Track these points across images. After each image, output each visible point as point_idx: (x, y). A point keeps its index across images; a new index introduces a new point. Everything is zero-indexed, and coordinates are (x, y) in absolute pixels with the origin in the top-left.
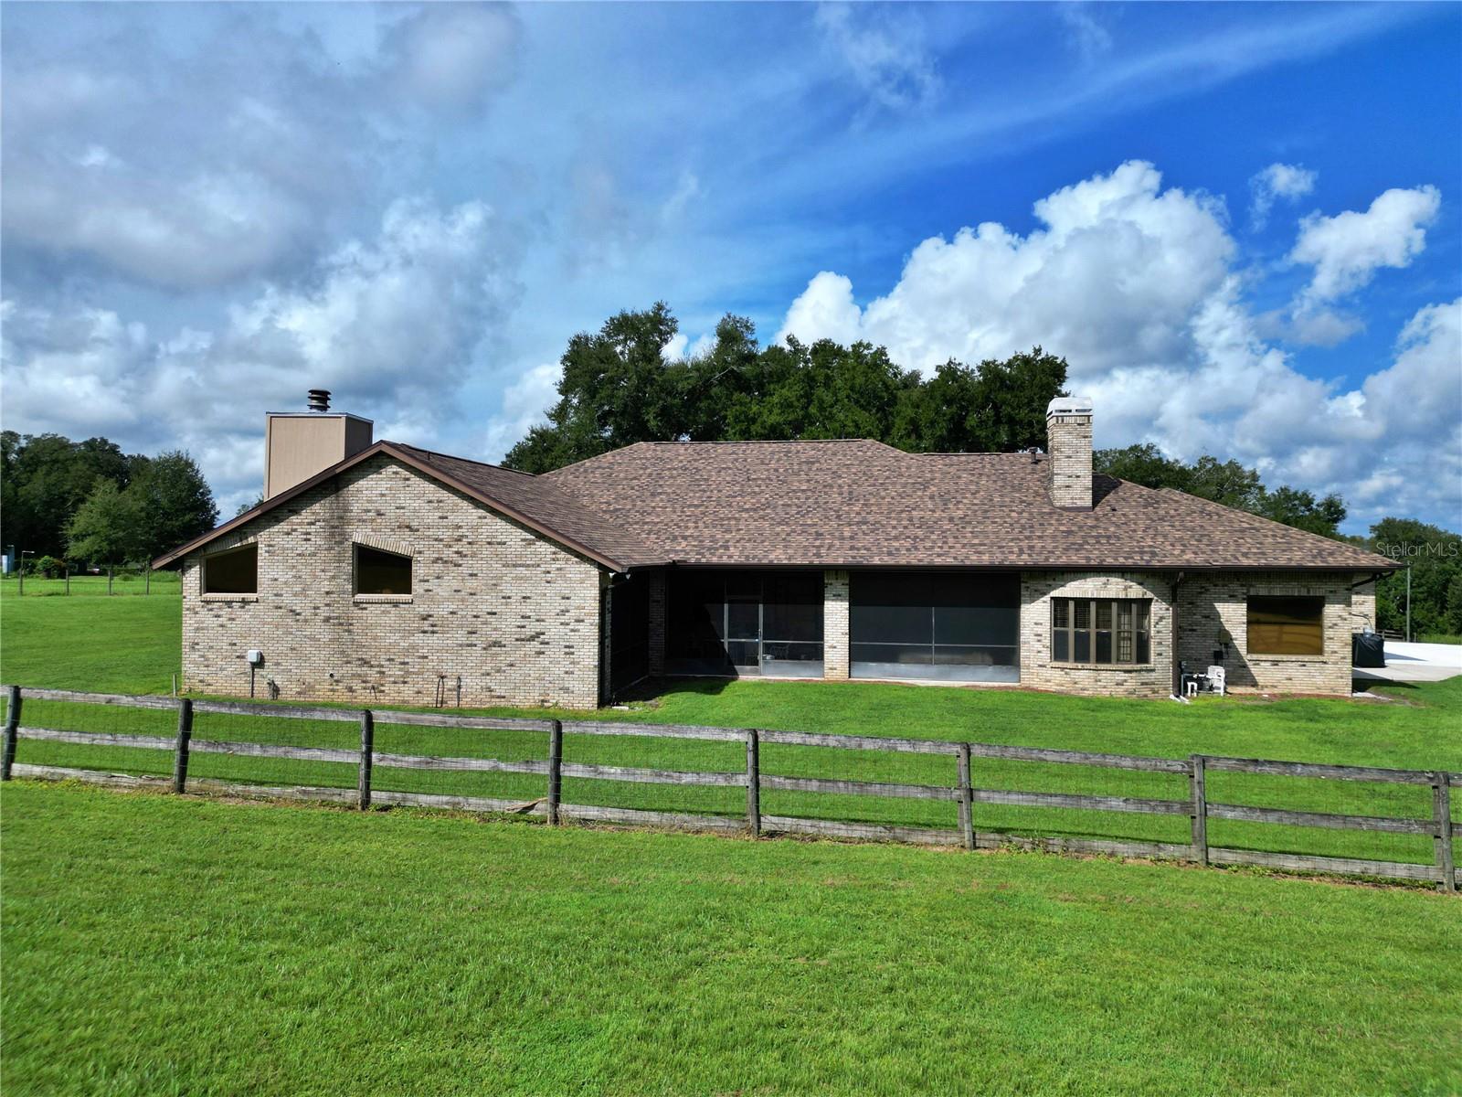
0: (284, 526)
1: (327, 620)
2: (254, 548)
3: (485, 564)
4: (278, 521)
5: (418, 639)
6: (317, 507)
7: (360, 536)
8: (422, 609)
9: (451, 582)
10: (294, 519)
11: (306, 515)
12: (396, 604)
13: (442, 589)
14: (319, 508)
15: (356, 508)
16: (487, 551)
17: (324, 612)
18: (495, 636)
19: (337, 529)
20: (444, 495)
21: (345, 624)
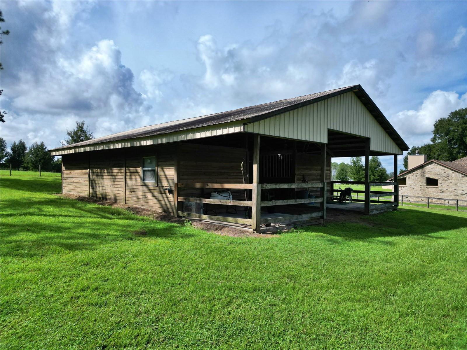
0: (412, 174)
1: (421, 190)
2: (405, 178)
3: (454, 181)
4: (410, 173)
5: (440, 194)
6: (418, 171)
7: (427, 176)
8: (440, 189)
9: (446, 184)
10: (414, 173)
11: (416, 172)
12: (435, 188)
13: (444, 185)
14: (419, 171)
15: (426, 171)
16: (454, 178)
17: (420, 189)
18: (456, 194)
19: (422, 175)
20: (445, 168)
21: (424, 191)
